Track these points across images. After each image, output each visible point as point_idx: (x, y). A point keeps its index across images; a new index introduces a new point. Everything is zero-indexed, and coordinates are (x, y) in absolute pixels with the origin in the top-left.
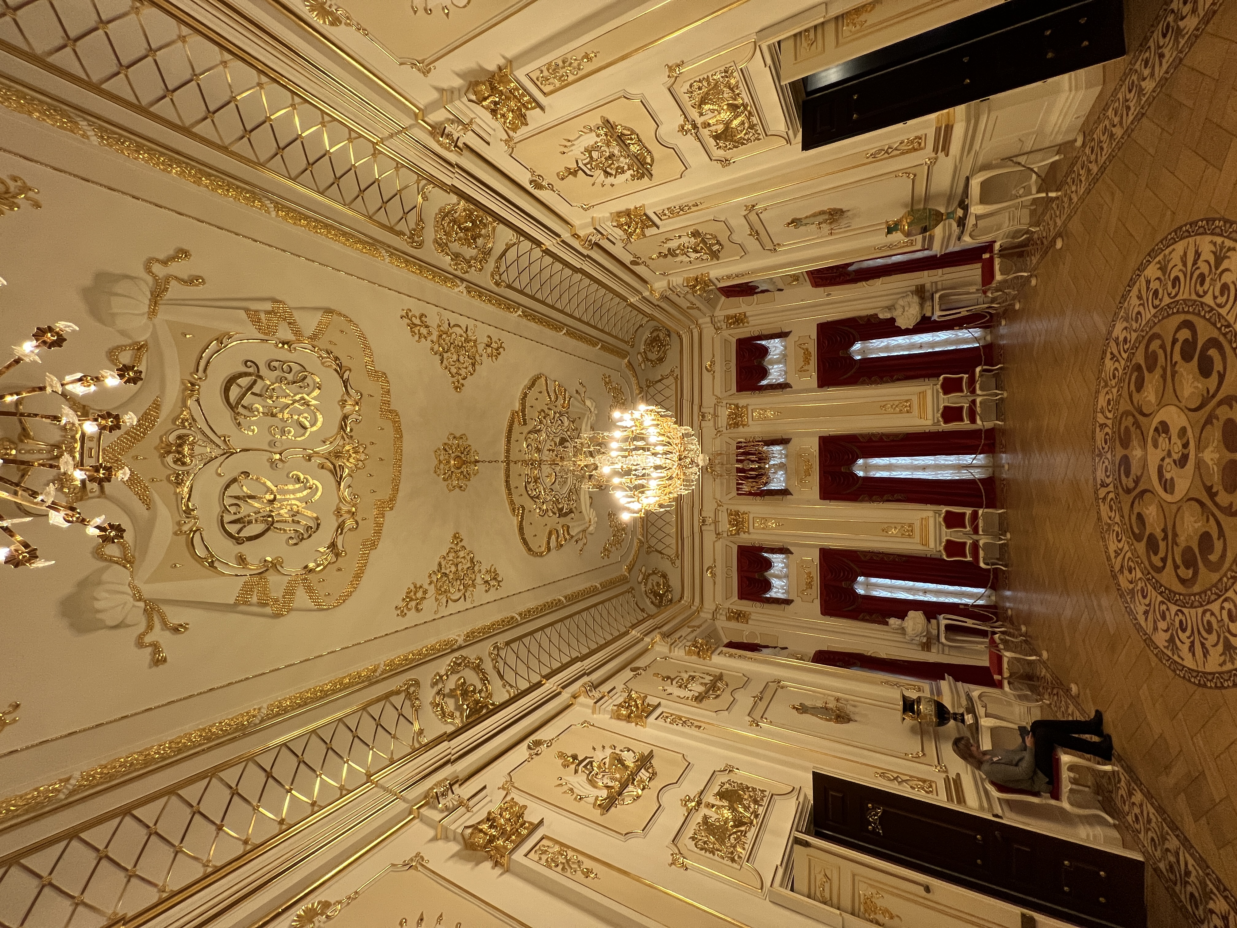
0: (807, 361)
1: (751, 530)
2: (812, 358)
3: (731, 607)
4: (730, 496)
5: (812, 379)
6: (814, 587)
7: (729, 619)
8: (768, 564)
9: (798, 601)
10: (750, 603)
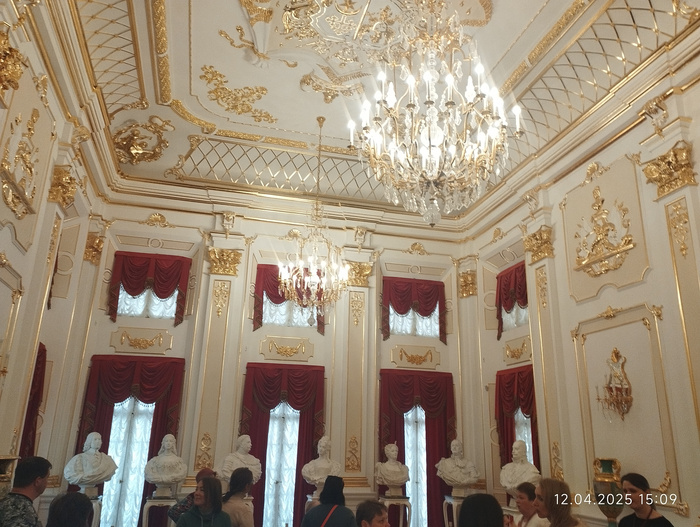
0: (412, 359)
1: (213, 277)
2: (414, 365)
3: (106, 241)
4: (258, 256)
5: (390, 362)
6: (132, 349)
7: (92, 236)
8: (163, 294)
9: (114, 327)
10: (110, 265)
